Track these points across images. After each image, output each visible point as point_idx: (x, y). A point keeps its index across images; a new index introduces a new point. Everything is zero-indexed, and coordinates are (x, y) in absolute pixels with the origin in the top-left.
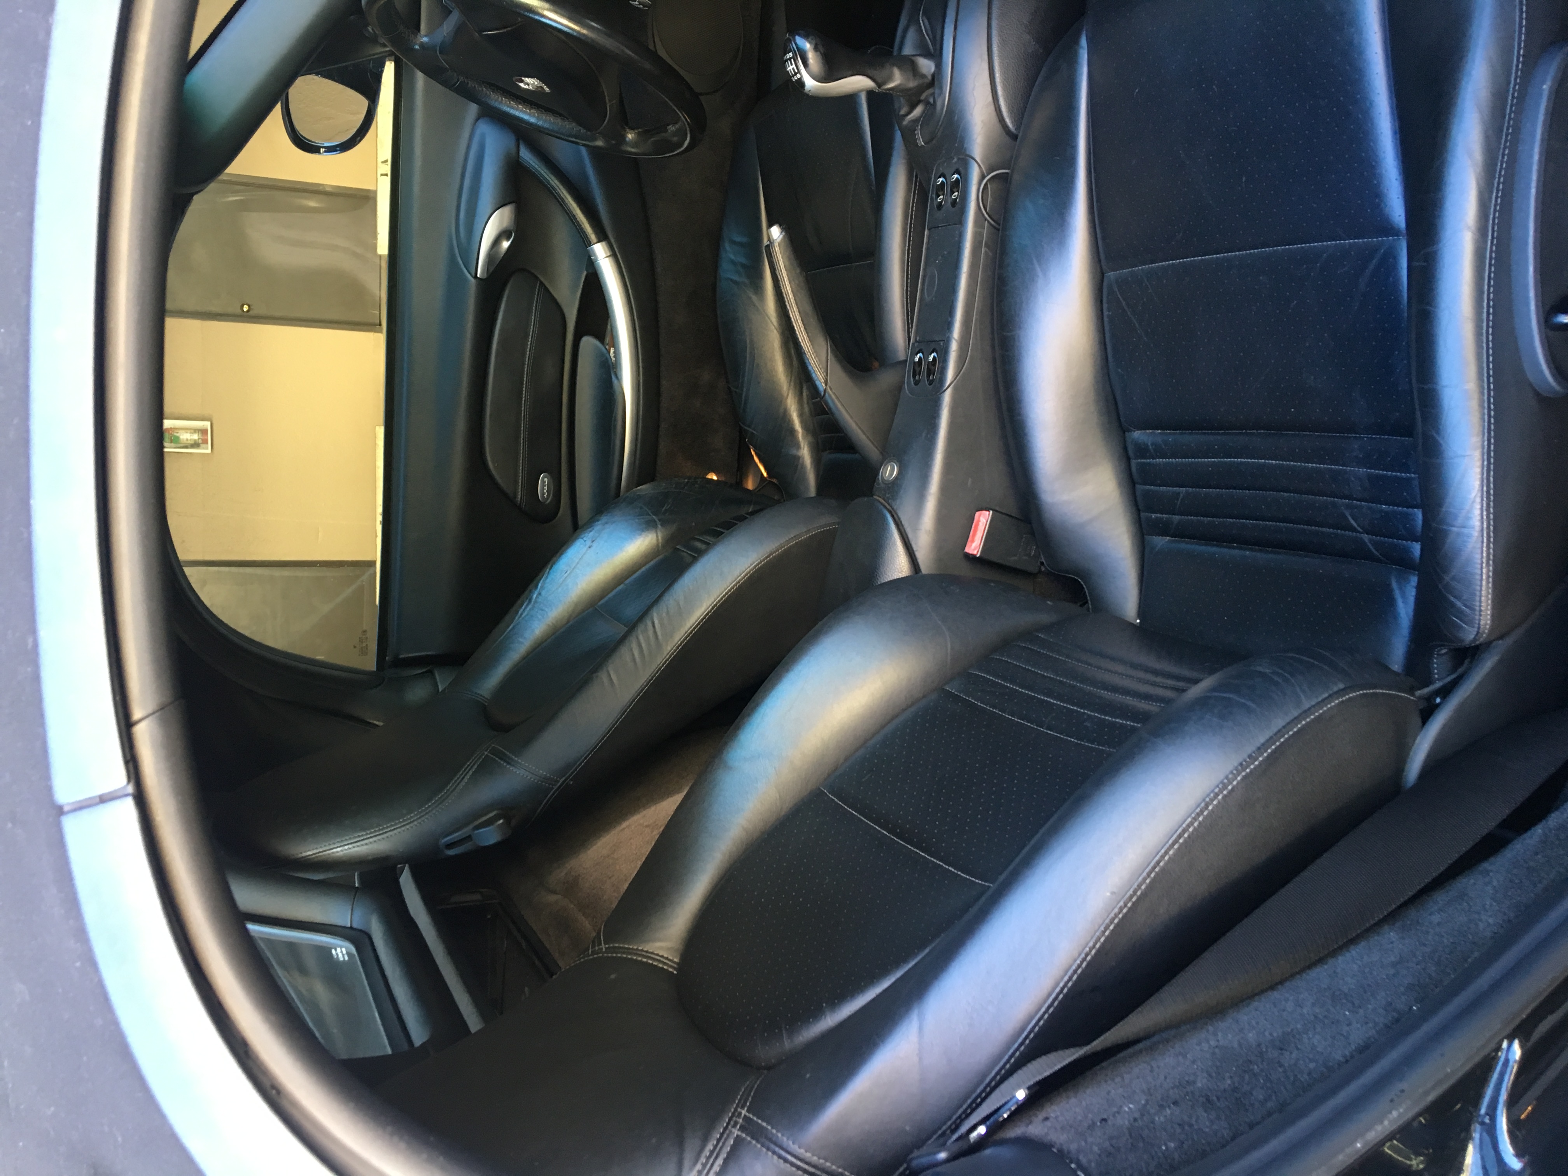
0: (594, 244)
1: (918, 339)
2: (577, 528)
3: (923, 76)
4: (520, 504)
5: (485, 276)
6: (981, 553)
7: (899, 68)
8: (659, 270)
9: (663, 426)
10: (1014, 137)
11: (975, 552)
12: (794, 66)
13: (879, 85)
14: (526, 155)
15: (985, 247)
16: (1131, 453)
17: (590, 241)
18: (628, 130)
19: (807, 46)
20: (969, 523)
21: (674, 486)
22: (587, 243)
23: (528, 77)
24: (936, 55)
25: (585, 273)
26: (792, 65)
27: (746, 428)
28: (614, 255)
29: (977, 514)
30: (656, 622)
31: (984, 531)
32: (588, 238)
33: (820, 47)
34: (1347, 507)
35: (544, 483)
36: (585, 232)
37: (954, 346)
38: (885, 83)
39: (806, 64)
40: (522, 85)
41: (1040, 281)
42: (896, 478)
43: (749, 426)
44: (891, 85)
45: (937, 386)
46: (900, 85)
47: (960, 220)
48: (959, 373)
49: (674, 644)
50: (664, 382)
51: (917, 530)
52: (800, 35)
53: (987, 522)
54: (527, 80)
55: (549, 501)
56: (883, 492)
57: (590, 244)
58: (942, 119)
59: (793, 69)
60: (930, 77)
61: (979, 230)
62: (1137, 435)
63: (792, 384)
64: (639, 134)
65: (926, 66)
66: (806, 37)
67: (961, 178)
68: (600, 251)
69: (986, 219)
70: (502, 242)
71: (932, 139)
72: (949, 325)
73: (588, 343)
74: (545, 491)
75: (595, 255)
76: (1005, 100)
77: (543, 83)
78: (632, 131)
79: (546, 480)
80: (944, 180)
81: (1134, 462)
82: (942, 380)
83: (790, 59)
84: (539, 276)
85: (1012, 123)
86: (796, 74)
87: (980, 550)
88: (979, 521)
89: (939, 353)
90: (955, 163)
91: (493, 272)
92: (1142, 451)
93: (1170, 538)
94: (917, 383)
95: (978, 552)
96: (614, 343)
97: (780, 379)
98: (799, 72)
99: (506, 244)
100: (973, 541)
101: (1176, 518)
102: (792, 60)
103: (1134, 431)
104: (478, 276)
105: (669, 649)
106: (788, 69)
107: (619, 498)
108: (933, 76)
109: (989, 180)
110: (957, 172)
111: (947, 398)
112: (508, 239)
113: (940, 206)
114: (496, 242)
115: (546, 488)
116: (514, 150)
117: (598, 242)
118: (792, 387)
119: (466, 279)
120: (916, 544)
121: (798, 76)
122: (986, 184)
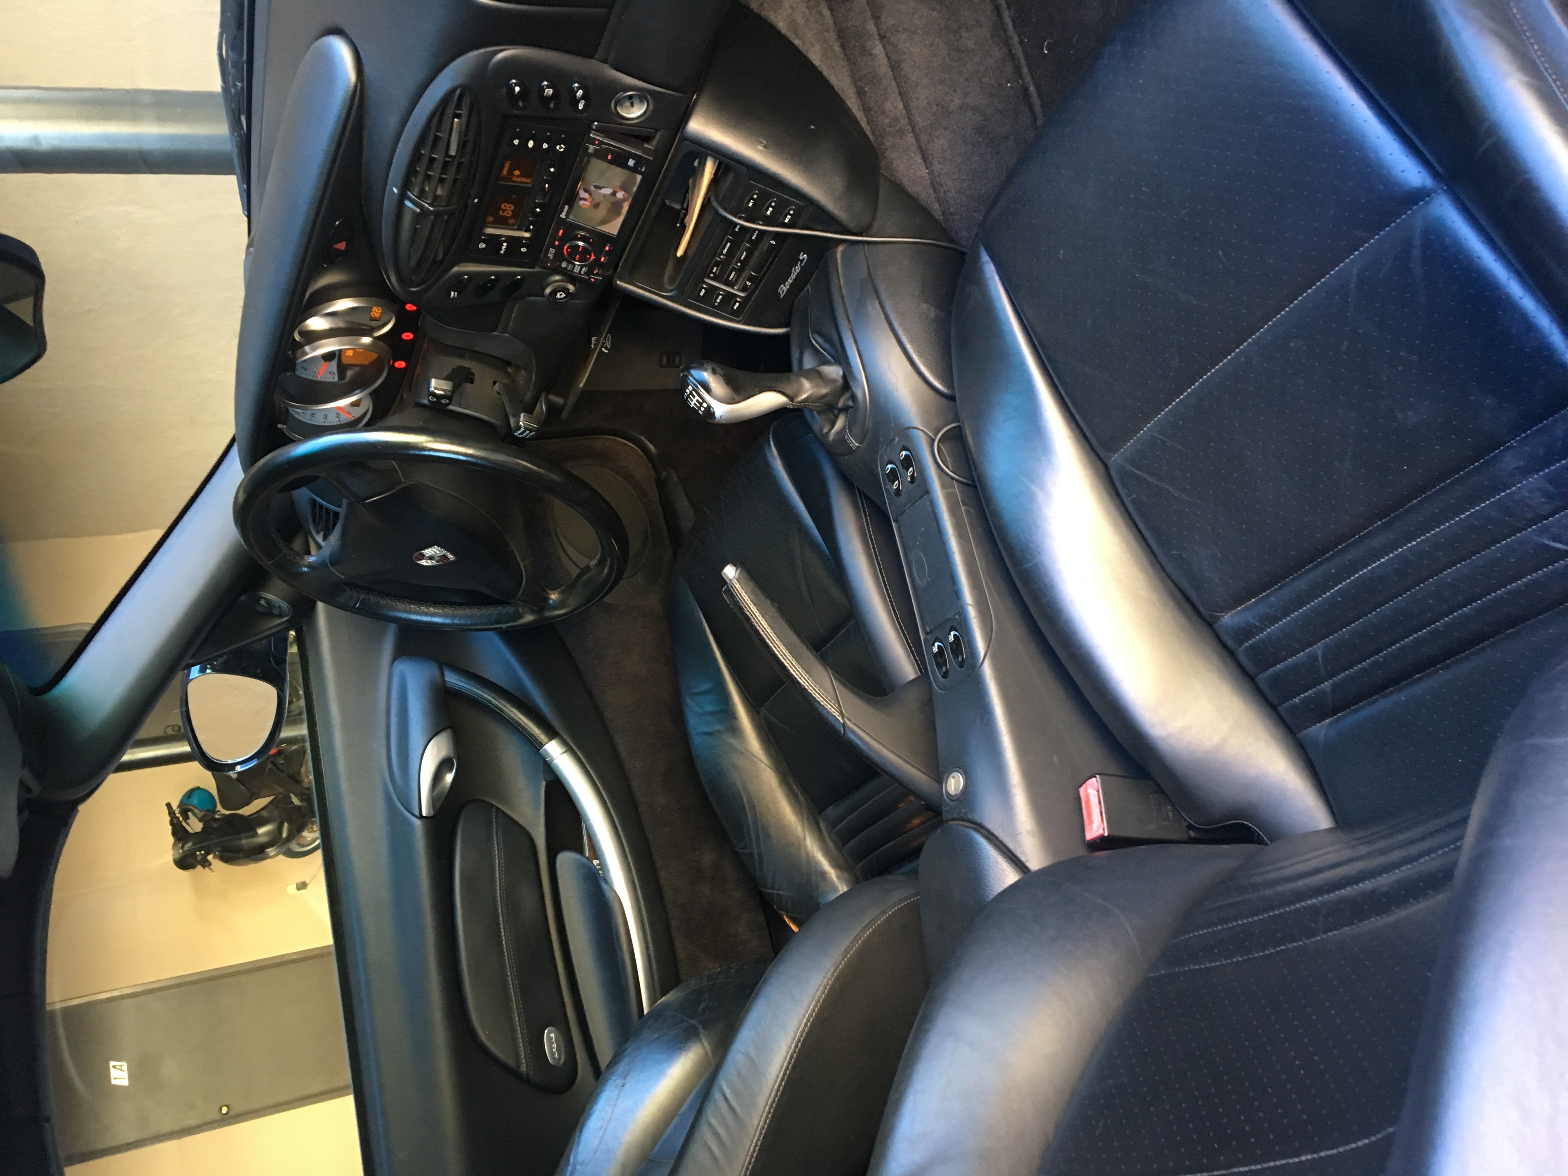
0: (546, 743)
1: (928, 630)
2: (599, 1074)
3: (834, 381)
4: (528, 1072)
5: (432, 813)
6: (1108, 830)
7: (808, 379)
8: (624, 754)
9: (674, 924)
10: (951, 398)
11: (1101, 832)
12: (697, 397)
13: (791, 398)
14: (453, 679)
15: (963, 505)
16: (1230, 643)
17: (540, 742)
18: (550, 592)
19: (707, 376)
20: (1078, 804)
21: (706, 979)
22: (536, 746)
23: (427, 547)
24: (842, 359)
25: (544, 783)
26: (694, 397)
27: (769, 891)
28: (570, 750)
29: (1082, 790)
30: (727, 1092)
31: (1100, 803)
32: (537, 739)
33: (718, 370)
34: (1541, 532)
35: (551, 1038)
36: (532, 734)
37: (972, 613)
38: (797, 394)
39: (708, 390)
40: (424, 563)
41: (1041, 497)
42: (966, 786)
43: (773, 888)
44: (804, 396)
45: (971, 666)
46: (812, 394)
47: (927, 491)
48: (991, 638)
49: (760, 1113)
50: (662, 873)
51: (1017, 834)
52: (694, 368)
53: (1098, 791)
54: (428, 552)
55: (562, 1061)
56: (957, 810)
57: (541, 745)
58: (868, 409)
59: (697, 401)
60: (841, 381)
61: (950, 490)
62: (1228, 619)
63: (805, 822)
64: (562, 593)
65: (834, 371)
66: (701, 367)
67: (910, 451)
68: (554, 749)
69: (953, 478)
70: (445, 776)
71: (865, 437)
72: (957, 594)
73: (566, 859)
74: (554, 1050)
75: (549, 755)
76: (926, 366)
77: (446, 549)
78: (554, 592)
79: (552, 1035)
80: (894, 466)
81: (1240, 652)
82: (973, 654)
83: (691, 393)
84: (494, 803)
85: (942, 384)
86: (701, 404)
87: (1106, 825)
88: (1087, 795)
89: (958, 628)
90: (898, 442)
91: (440, 808)
92: (1245, 632)
93: (1331, 719)
94: (945, 675)
95: (1104, 830)
96: (596, 852)
97: (790, 820)
98: (704, 401)
99: (449, 778)
100: (1091, 822)
101: (1327, 685)
102: (693, 392)
103: (1223, 617)
104: (424, 814)
105: (756, 1122)
106: (692, 405)
107: (643, 1018)
108: (845, 377)
109: (939, 442)
110: (905, 449)
111: (987, 671)
112: (451, 770)
113: (898, 492)
114: (437, 777)
115: (555, 1045)
116: (439, 679)
117: (550, 740)
118: (806, 825)
119: (411, 825)
120: (1022, 853)
121: (705, 405)
122: (938, 446)
